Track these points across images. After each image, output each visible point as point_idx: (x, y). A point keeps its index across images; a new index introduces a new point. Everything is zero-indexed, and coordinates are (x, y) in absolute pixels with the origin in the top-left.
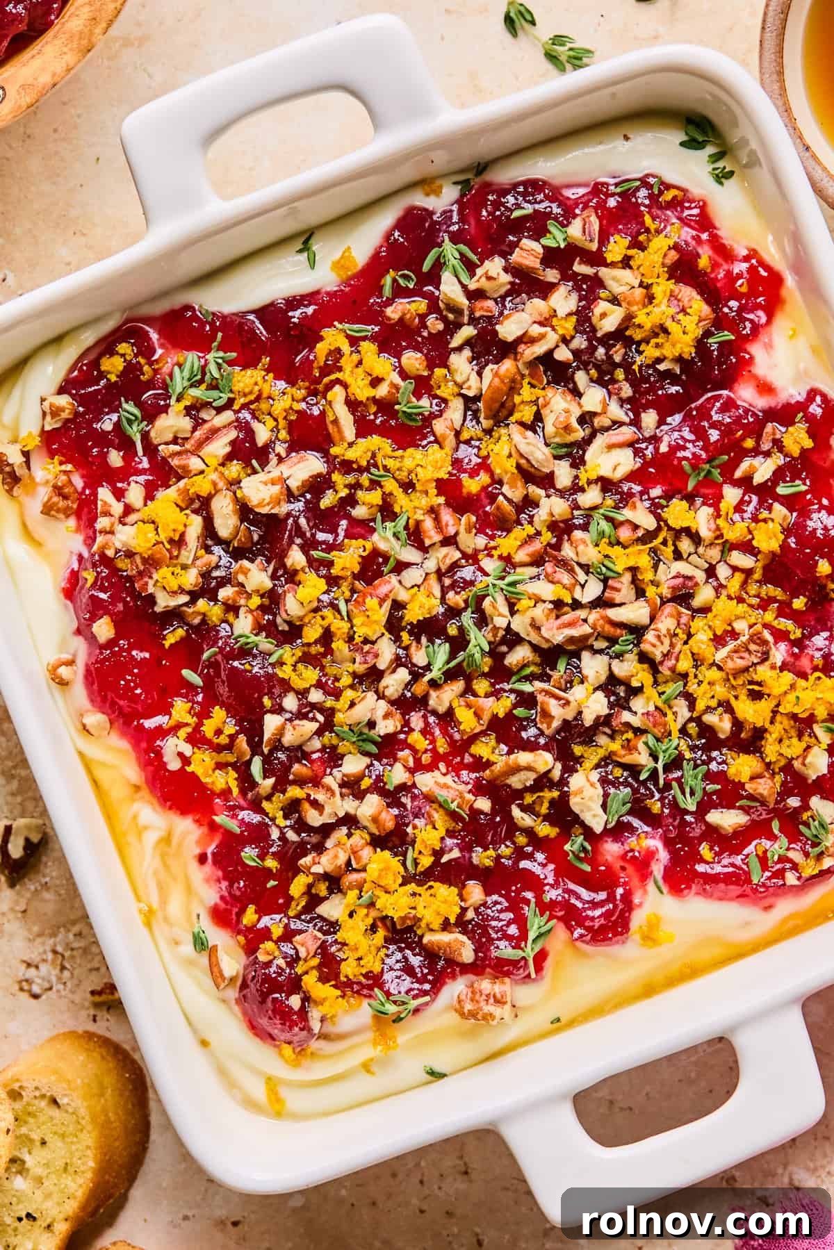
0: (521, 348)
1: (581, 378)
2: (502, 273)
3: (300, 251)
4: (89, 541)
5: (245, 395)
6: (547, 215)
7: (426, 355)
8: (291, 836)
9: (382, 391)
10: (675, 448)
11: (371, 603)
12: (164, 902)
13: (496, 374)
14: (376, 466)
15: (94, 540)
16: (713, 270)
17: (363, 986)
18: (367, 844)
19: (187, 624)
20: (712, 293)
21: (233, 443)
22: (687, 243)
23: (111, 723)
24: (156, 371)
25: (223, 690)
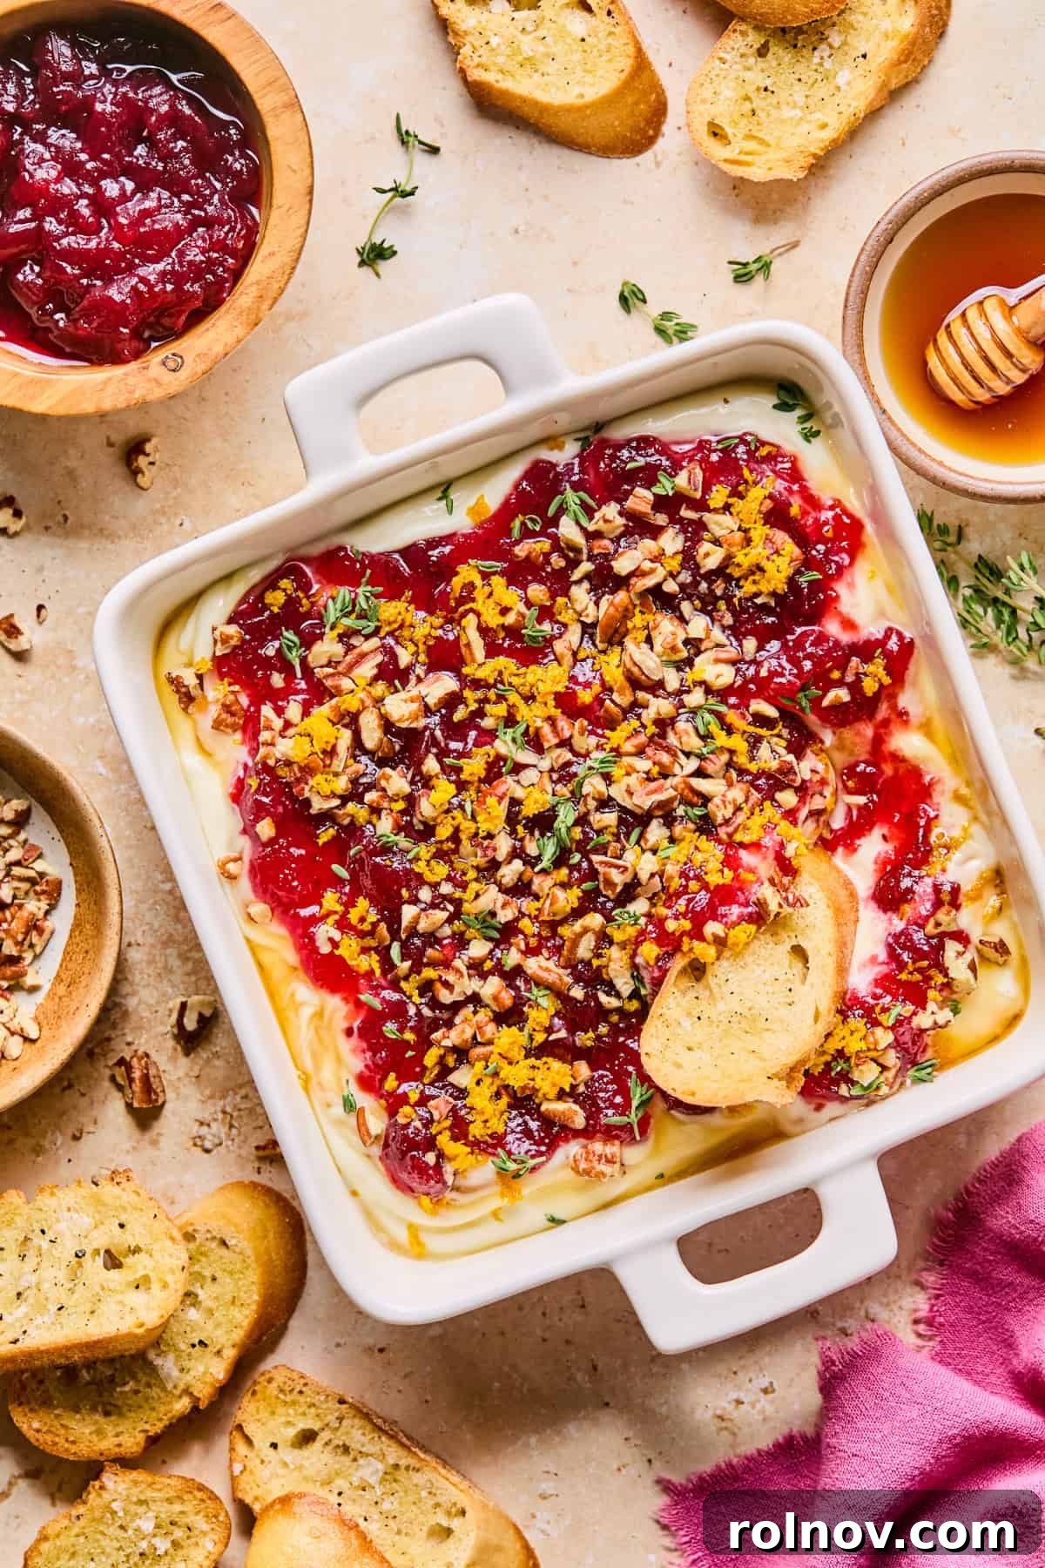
0: (633, 581)
1: (686, 607)
2: (618, 517)
3: (440, 499)
4: (254, 751)
5: (390, 624)
6: (658, 467)
7: (549, 588)
8: (426, 1012)
9: (510, 619)
10: (772, 674)
11: (492, 801)
12: (317, 1067)
13: (612, 604)
14: (502, 682)
15: (257, 750)
16: (803, 518)
17: (489, 1146)
18: (492, 1020)
19: (338, 824)
20: (803, 538)
21: (379, 666)
22: (780, 493)
23: (273, 910)
24: (313, 604)
25: (367, 883)
